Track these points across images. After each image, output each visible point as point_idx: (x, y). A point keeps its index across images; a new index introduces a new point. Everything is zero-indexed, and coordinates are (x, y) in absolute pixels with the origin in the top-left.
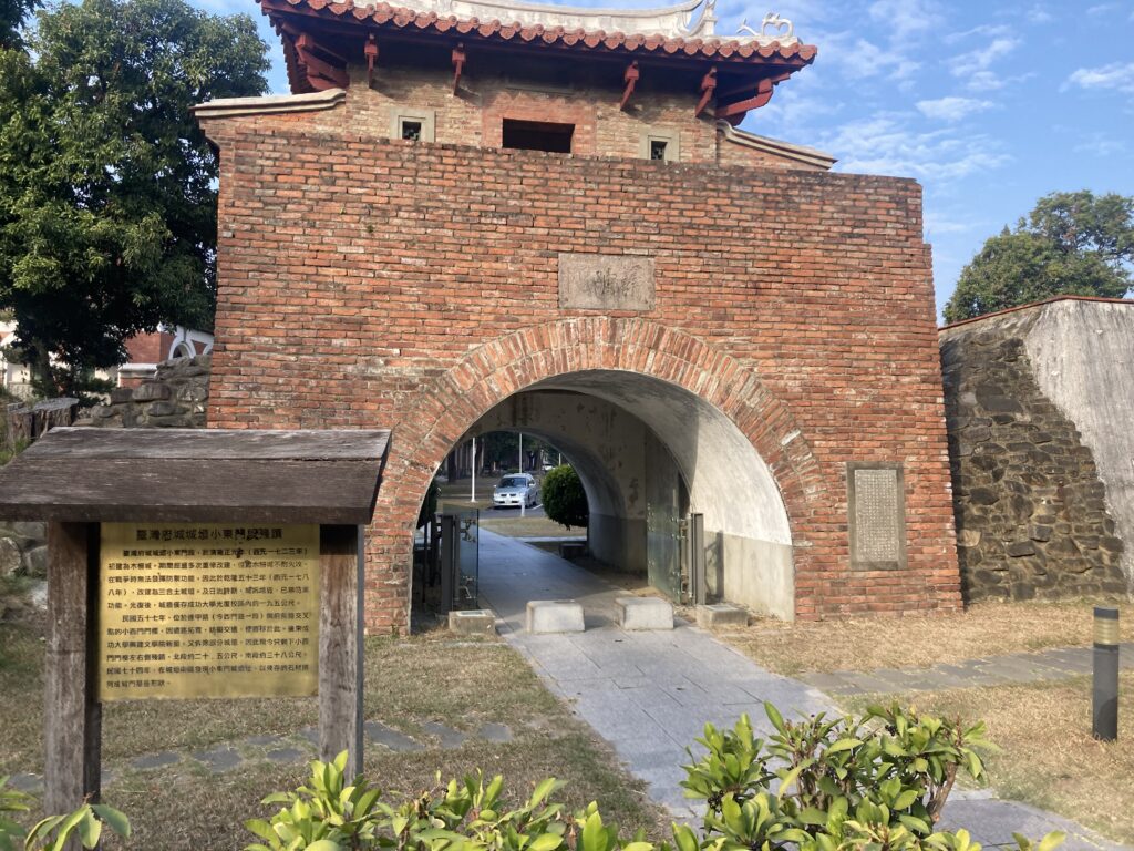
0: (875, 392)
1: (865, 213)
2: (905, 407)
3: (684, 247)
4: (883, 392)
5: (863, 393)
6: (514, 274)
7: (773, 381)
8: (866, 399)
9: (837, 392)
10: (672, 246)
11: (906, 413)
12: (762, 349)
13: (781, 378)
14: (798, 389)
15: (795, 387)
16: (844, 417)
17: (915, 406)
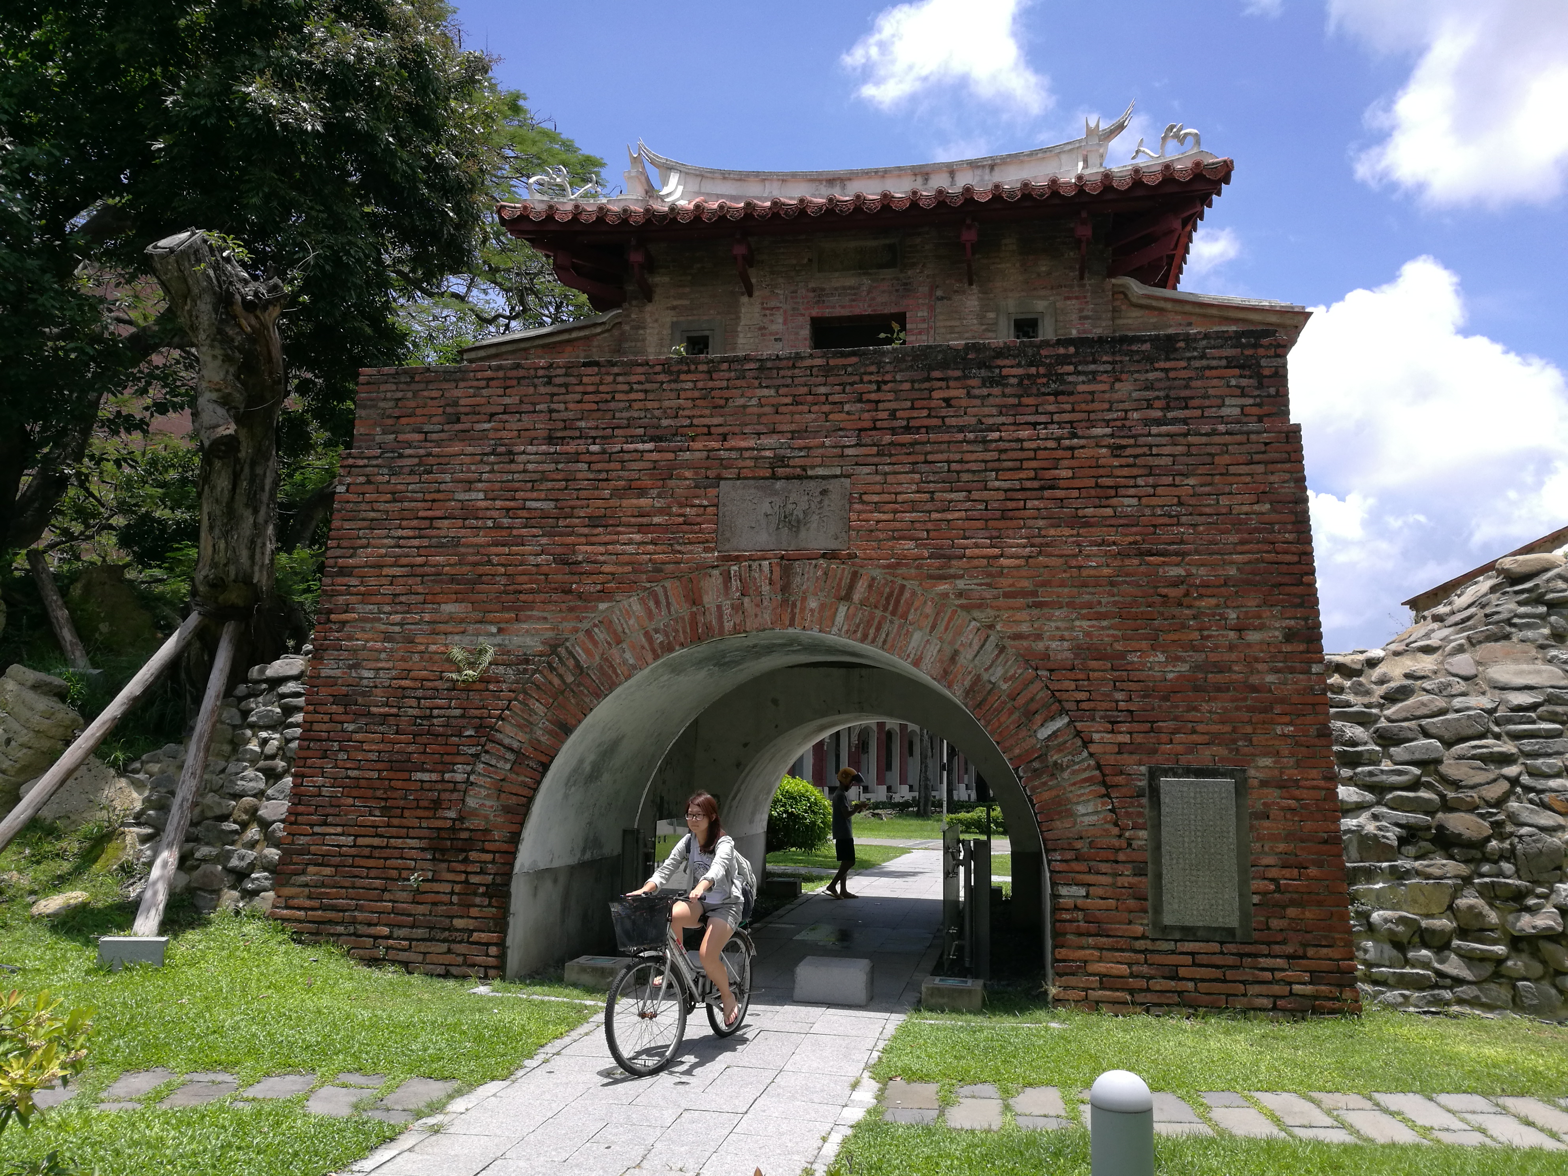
0: (1200, 657)
1: (1187, 387)
2: (1255, 680)
3: (894, 459)
4: (1214, 657)
5: (1178, 659)
6: (661, 511)
7: (1025, 643)
8: (1184, 668)
9: (1134, 658)
10: (876, 460)
11: (1254, 689)
12: (1006, 595)
13: (1039, 637)
14: (1069, 655)
15: (1060, 650)
16: (1144, 697)
17: (1270, 678)
